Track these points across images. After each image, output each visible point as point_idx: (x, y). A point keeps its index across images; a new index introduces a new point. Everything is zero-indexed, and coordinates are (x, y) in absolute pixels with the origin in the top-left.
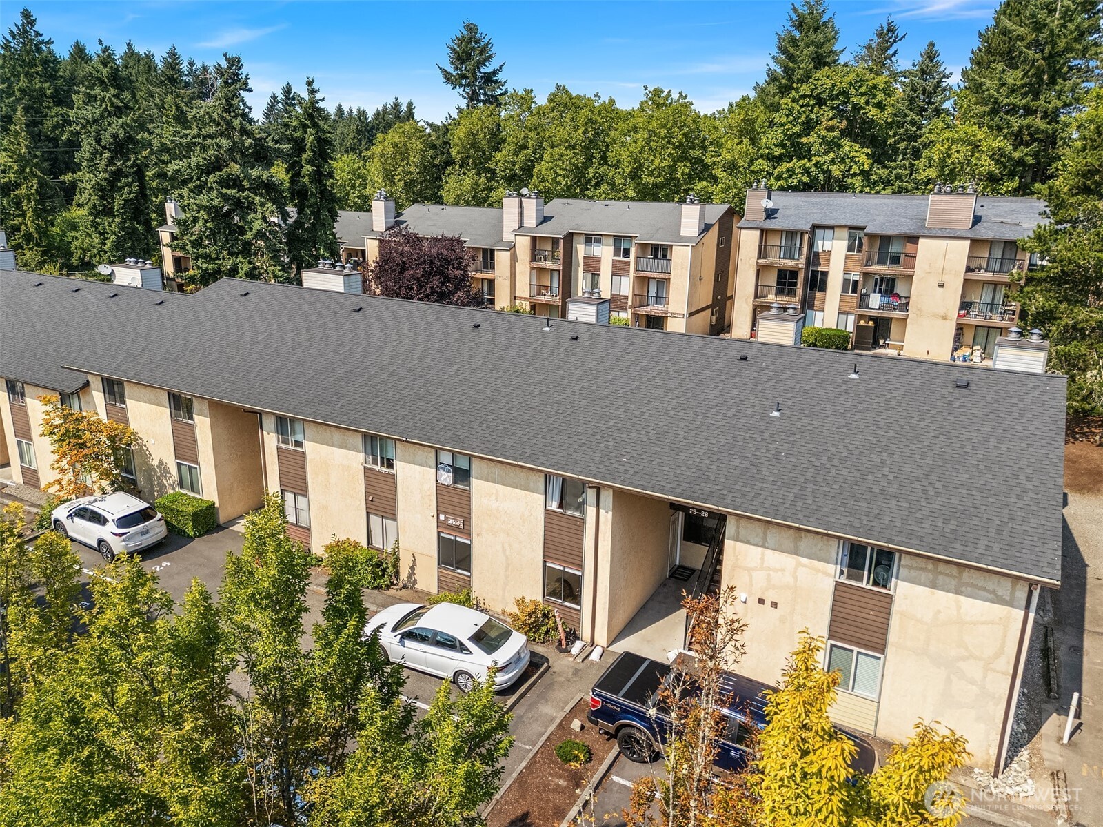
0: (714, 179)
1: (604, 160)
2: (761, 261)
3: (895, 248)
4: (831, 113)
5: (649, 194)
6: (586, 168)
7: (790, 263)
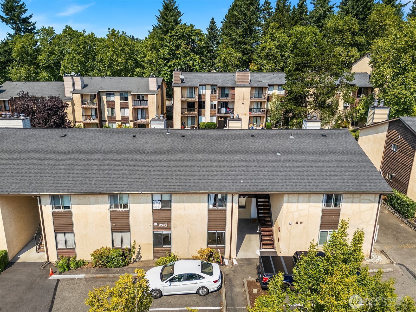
0: (143, 68)
1: (94, 59)
2: (182, 99)
3: (226, 91)
4: (184, 42)
5: (117, 74)
6: (86, 63)
7: (193, 99)
